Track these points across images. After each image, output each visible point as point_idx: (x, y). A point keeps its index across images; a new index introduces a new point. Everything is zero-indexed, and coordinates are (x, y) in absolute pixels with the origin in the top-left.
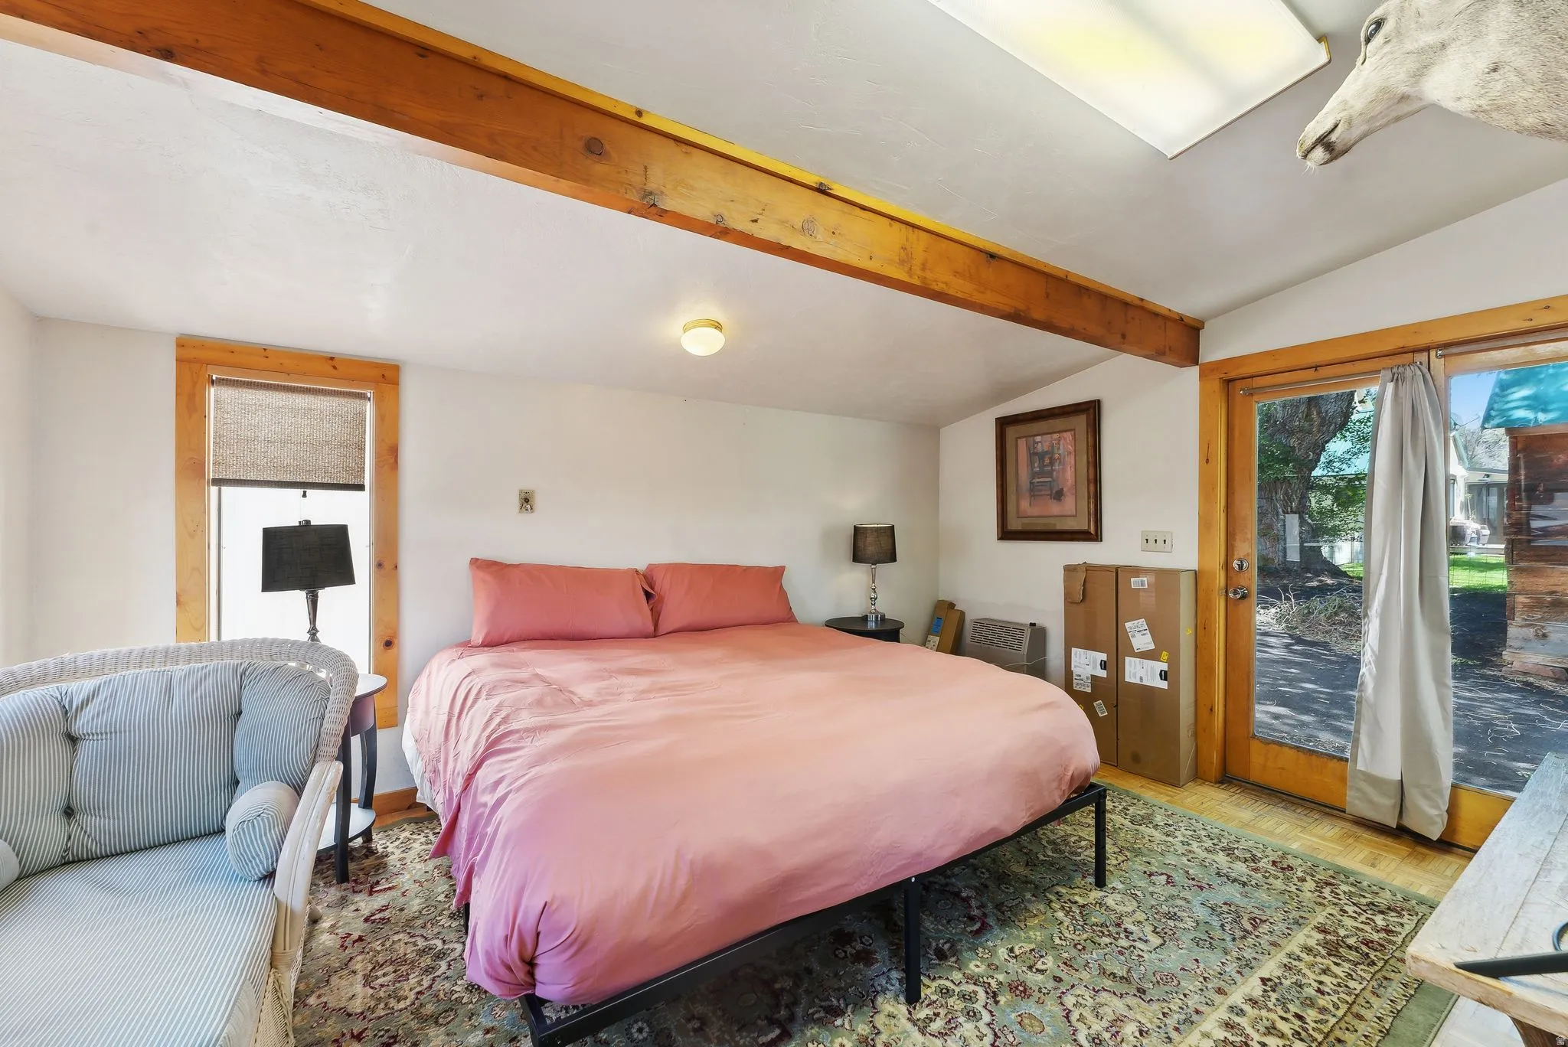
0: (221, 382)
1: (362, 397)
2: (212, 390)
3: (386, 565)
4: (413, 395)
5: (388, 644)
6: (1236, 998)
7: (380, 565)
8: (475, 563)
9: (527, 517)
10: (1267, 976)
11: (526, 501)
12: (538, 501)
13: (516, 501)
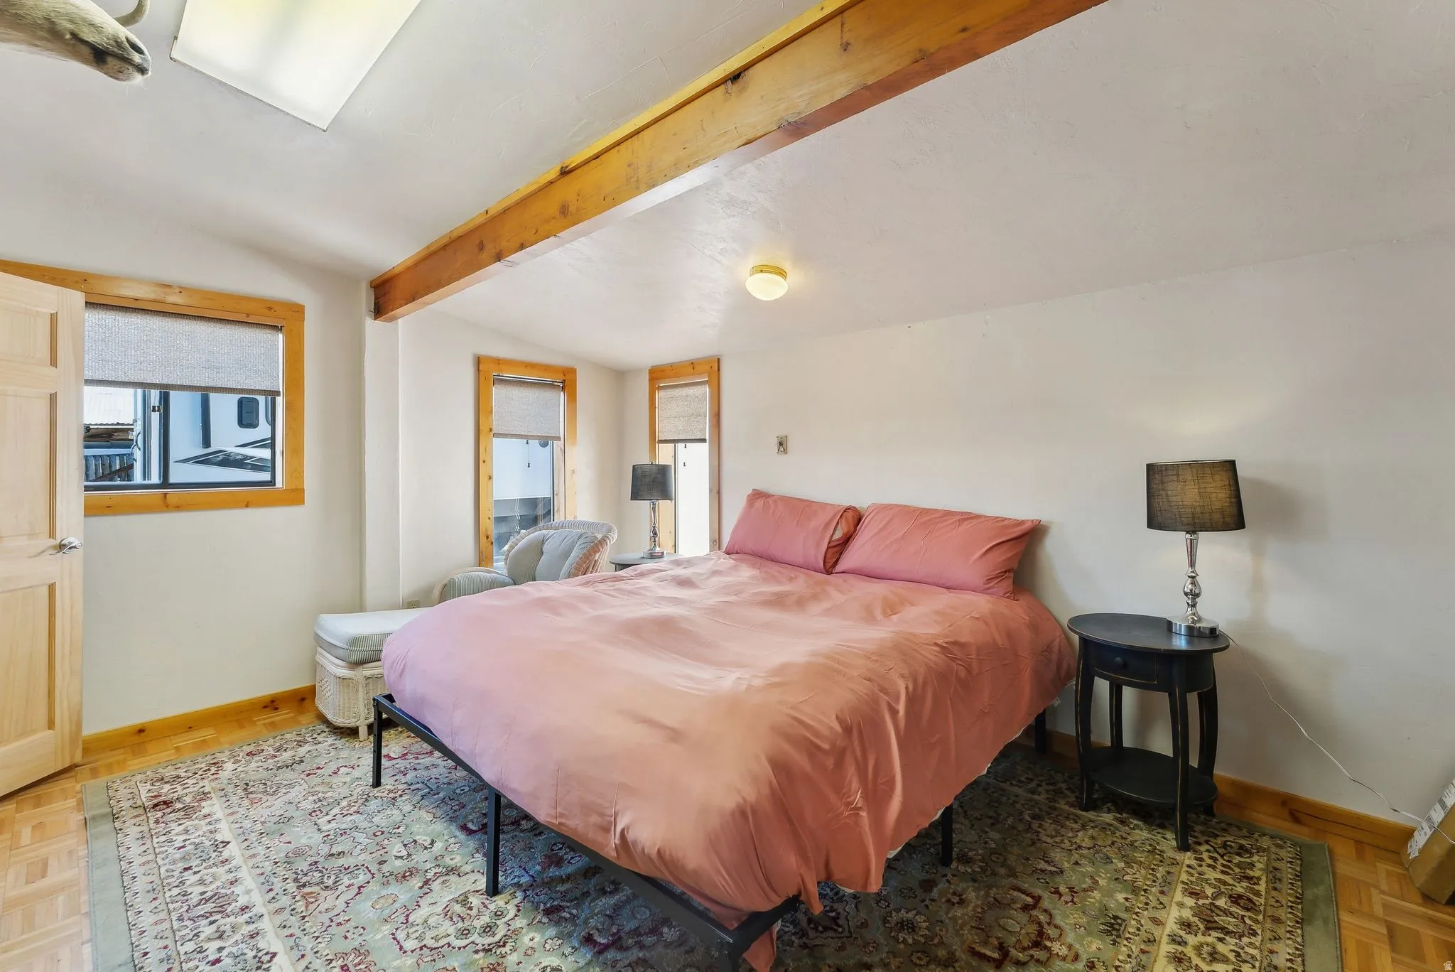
6: (266, 924)
10: (275, 960)
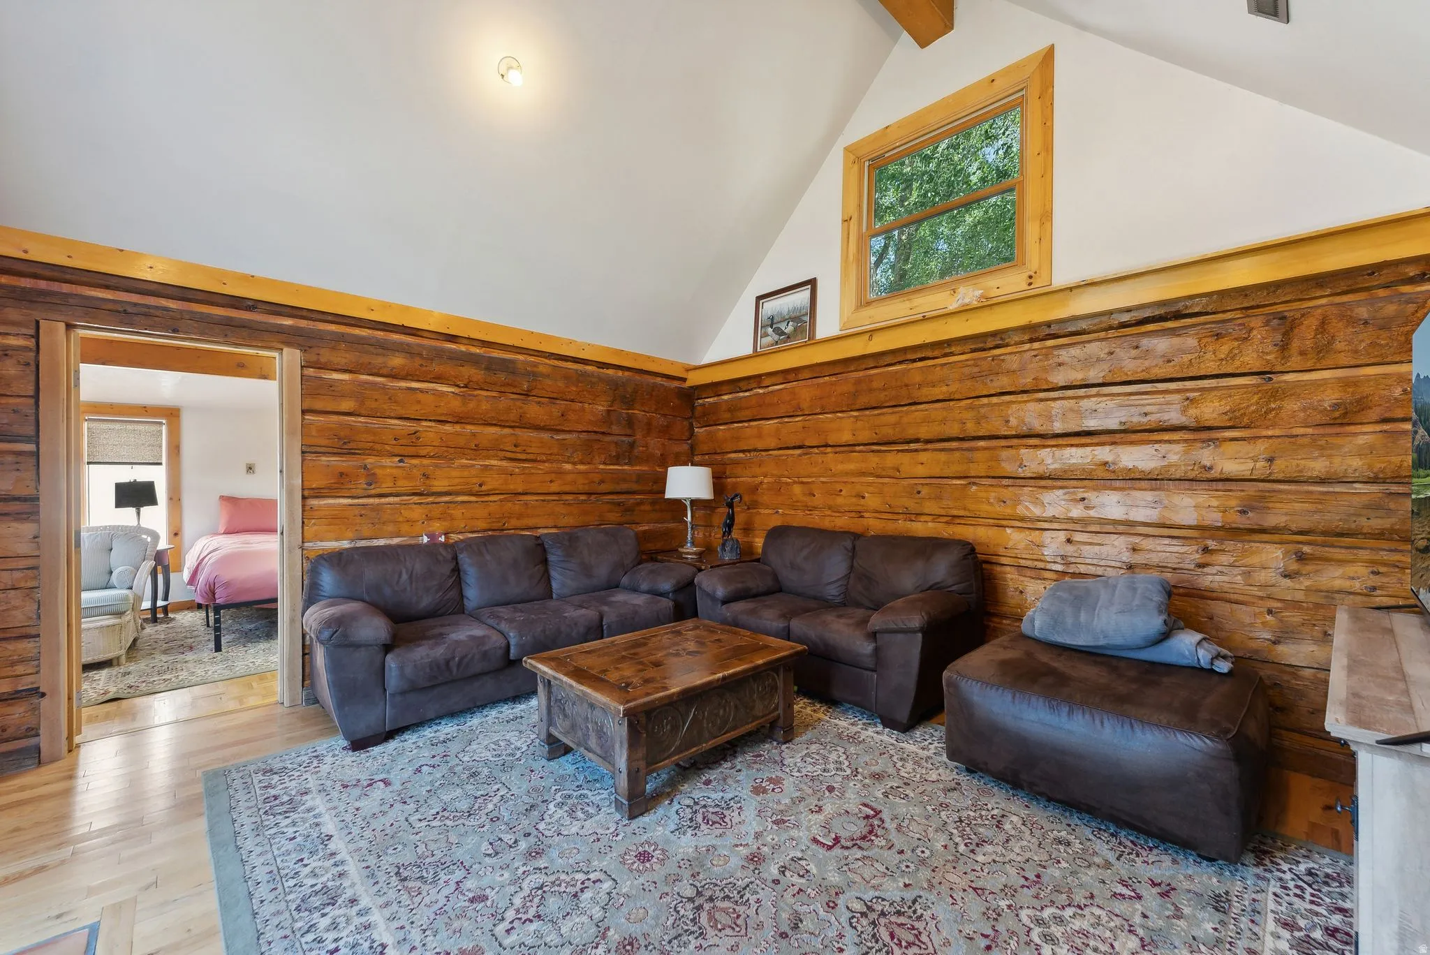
0: (89, 420)
1: (161, 423)
2: (86, 423)
3: (175, 499)
4: (187, 423)
5: (176, 534)
7: (171, 499)
8: (222, 498)
9: (250, 476)
11: (250, 469)
12: (257, 469)
13: (245, 469)
